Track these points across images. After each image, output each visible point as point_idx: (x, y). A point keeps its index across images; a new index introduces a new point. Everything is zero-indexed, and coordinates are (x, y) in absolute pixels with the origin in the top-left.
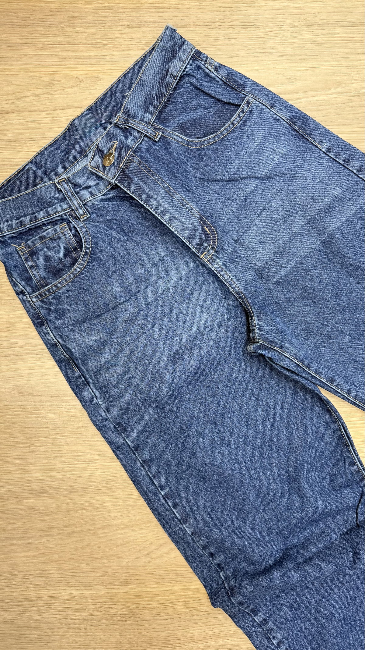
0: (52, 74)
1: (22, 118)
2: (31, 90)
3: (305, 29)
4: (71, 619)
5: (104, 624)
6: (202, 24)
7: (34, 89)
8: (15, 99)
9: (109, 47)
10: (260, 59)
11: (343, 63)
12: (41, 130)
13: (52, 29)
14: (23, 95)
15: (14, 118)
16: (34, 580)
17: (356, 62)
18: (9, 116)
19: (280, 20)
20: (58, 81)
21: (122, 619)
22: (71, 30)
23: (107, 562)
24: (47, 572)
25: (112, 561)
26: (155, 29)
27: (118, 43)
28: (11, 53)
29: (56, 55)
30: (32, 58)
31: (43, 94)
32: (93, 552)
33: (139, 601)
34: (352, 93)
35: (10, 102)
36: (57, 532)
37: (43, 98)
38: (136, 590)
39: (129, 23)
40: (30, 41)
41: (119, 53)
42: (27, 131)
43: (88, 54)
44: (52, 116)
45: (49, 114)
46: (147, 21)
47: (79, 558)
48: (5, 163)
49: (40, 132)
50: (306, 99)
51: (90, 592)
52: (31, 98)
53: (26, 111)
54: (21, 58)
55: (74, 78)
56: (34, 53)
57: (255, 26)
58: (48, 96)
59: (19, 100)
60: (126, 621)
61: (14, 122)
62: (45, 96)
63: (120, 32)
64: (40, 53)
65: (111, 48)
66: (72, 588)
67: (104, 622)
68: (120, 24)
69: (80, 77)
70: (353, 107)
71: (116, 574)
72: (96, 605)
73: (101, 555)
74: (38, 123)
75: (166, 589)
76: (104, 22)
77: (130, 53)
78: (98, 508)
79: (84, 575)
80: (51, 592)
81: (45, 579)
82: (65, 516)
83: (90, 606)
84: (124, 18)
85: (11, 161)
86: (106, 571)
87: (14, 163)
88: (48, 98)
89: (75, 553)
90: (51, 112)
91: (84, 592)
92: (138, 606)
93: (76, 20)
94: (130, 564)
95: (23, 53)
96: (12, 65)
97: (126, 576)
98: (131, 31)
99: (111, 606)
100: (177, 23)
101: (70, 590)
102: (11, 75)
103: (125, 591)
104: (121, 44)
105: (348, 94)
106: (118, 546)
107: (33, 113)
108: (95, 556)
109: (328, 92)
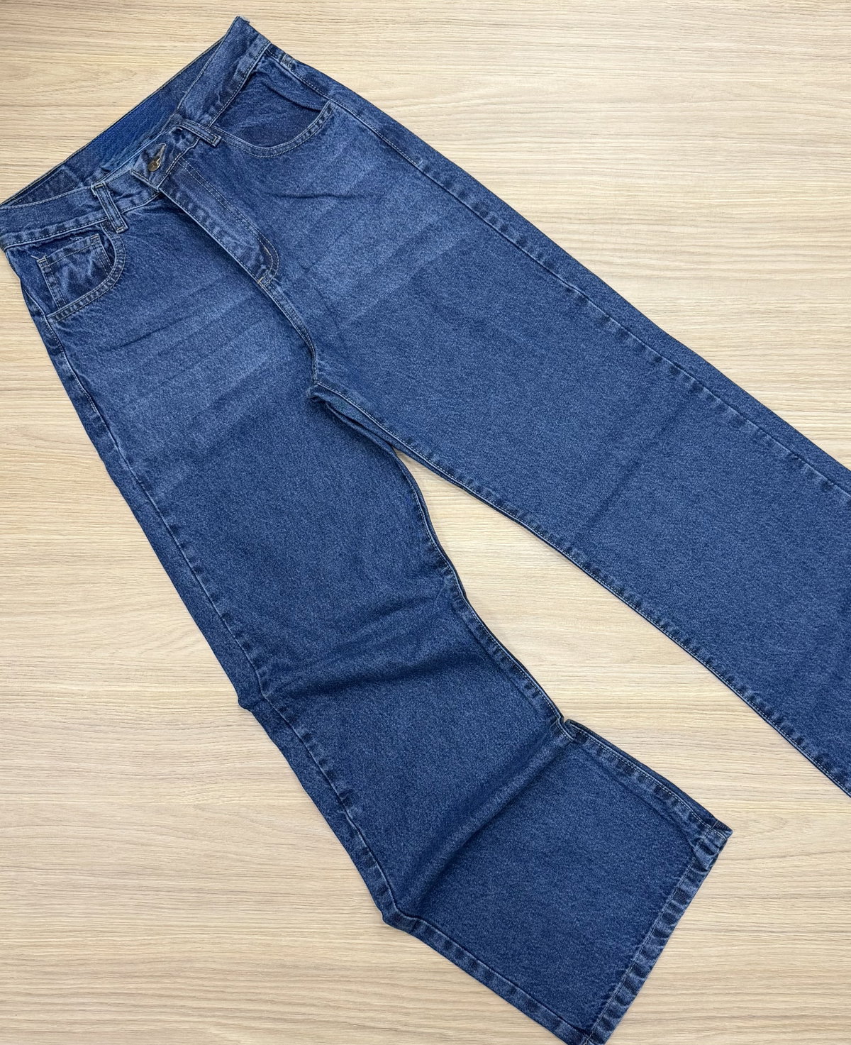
0: (99, 65)
1: (59, 113)
2: (73, 82)
3: (408, 26)
4: (60, 722)
5: (101, 731)
6: (283, 15)
7: (77, 80)
8: (53, 91)
9: (171, 37)
10: (352, 58)
11: (451, 67)
12: (81, 128)
13: (105, 14)
14: (63, 87)
15: (50, 112)
16: (18, 668)
17: (467, 67)
18: (45, 110)
19: (378, 15)
20: (107, 73)
21: (126, 725)
22: (126, 16)
23: (114, 651)
24: (36, 659)
25: (120, 651)
26: (226, 19)
27: (182, 33)
28: (53, 38)
29: (107, 44)
30: (77, 45)
31: (86, 87)
32: (97, 637)
33: (150, 704)
34: (461, 103)
35: (47, 94)
36: (53, 609)
37: (86, 92)
38: (147, 689)
39: (196, 12)
40: (76, 26)
41: (182, 44)
42: (65, 128)
43: (145, 44)
44: (95, 112)
45: (91, 110)
46: (217, 10)
47: (79, 644)
48: (34, 164)
49: (79, 131)
50: (405, 108)
51: (88, 689)
52: (71, 91)
53: (64, 105)
54: (65, 45)
55: (125, 70)
56: (80, 39)
57: (347, 21)
58: (92, 89)
59: (58, 92)
60: (131, 728)
61: (49, 117)
62: (89, 89)
63: (185, 21)
64: (87, 40)
65: (173, 39)
66: (66, 682)
67: (102, 728)
68: (185, 12)
69: (133, 69)
70: (461, 119)
71: (125, 667)
72: (94, 705)
73: (106, 642)
74: (76, 120)
75: (187, 690)
76: (167, 8)
77: (195, 44)
78: (109, 583)
79: (83, 666)
80: (38, 685)
81: (31, 668)
82: (66, 590)
83: (86, 706)
84: (190, 5)
85: (41, 162)
86: (112, 662)
87: (45, 164)
88: (92, 91)
89: (73, 637)
90: (94, 108)
91: (80, 688)
92: (148, 709)
93: (134, 5)
94: (142, 656)
95: (66, 39)
96: (54, 52)
97: (137, 670)
98: (198, 21)
99: (114, 708)
100: (253, 14)
101: (62, 683)
102: (51, 63)
103: (133, 689)
104: (185, 34)
105: (456, 104)
106: (130, 632)
107: (73, 108)
108: (99, 642)
109: (431, 100)
